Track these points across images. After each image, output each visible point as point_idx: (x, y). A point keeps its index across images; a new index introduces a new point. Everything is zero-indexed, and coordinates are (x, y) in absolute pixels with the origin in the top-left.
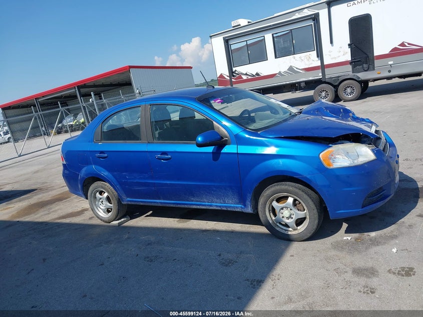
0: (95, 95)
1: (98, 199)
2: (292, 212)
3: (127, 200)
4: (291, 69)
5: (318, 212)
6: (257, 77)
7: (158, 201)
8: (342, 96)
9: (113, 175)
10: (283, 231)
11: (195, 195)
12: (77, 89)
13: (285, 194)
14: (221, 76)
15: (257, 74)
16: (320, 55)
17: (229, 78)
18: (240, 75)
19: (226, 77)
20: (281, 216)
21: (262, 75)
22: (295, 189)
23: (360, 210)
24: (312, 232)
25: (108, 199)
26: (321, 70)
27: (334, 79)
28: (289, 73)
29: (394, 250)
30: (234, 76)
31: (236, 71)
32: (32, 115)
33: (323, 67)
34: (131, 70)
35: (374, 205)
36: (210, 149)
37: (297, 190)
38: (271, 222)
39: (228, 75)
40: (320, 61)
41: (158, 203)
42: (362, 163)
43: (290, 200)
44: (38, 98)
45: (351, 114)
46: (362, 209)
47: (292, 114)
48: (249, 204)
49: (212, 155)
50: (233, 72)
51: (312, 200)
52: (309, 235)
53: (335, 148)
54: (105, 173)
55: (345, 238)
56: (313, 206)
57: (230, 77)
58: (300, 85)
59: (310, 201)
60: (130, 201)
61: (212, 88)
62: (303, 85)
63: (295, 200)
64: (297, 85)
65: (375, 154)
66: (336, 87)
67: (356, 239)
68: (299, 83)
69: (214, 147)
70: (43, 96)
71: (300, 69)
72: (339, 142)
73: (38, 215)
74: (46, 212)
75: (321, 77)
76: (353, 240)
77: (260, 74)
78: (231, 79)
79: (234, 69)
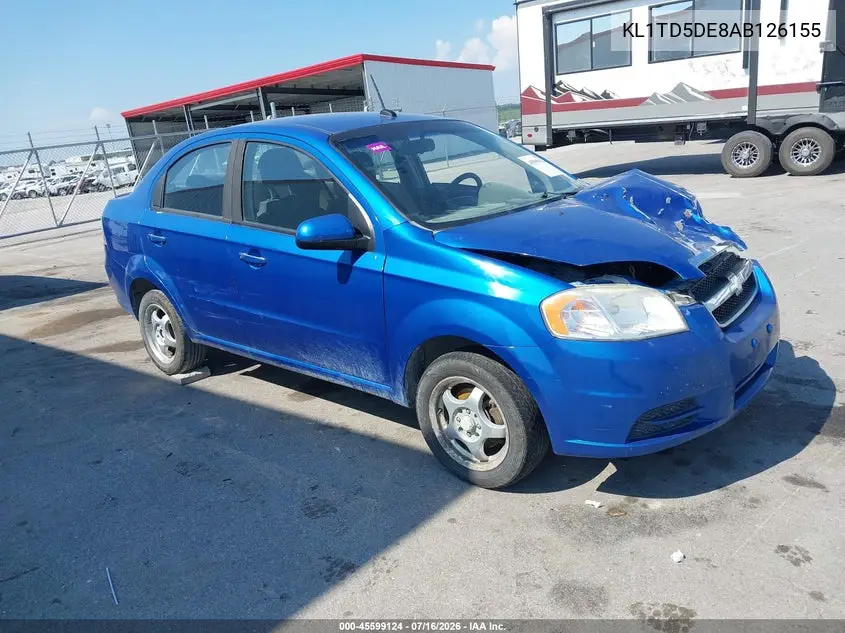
0: (277, 108)
1: (154, 325)
2: (477, 421)
3: (199, 337)
4: (680, 90)
5: (527, 433)
6: (605, 101)
7: (247, 348)
8: (787, 162)
9: (175, 281)
10: (459, 460)
11: (307, 349)
12: (260, 94)
13: (466, 380)
14: (530, 91)
15: (606, 95)
16: (751, 61)
17: (544, 97)
18: (568, 94)
19: (538, 93)
20: (457, 426)
21: (616, 98)
22: (484, 372)
23: (623, 446)
24: (513, 475)
25: (169, 327)
26: (747, 98)
27: (773, 121)
28: (675, 99)
29: (677, 556)
30: (555, 94)
31: (561, 83)
32: (151, 136)
33: (754, 91)
34: (367, 64)
35: (664, 439)
36: (334, 256)
37: (489, 376)
38: (437, 434)
39: (544, 91)
40: (748, 77)
41: (246, 351)
42: (642, 337)
43: (476, 394)
44: (190, 105)
45: (688, 213)
46: (627, 446)
47: (549, 197)
48: (401, 387)
49: (335, 269)
50: (554, 86)
51: (518, 405)
52: (506, 480)
53: (581, 291)
54: (162, 276)
55: (588, 502)
56: (517, 418)
57: (547, 94)
58: (695, 129)
59: (511, 403)
60: (205, 339)
61: (390, 117)
62: (701, 128)
63: (485, 398)
64: (688, 127)
65: (686, 319)
66: (776, 140)
67: (612, 509)
68: (694, 123)
69: (342, 251)
70: (200, 102)
71: (699, 93)
72: (605, 278)
73: (72, 338)
74: (89, 333)
75: (746, 114)
76: (604, 510)
77: (611, 95)
78: (548, 99)
79: (557, 79)
